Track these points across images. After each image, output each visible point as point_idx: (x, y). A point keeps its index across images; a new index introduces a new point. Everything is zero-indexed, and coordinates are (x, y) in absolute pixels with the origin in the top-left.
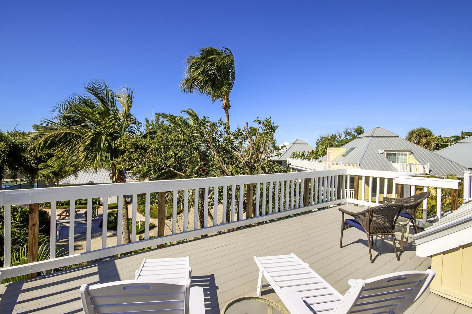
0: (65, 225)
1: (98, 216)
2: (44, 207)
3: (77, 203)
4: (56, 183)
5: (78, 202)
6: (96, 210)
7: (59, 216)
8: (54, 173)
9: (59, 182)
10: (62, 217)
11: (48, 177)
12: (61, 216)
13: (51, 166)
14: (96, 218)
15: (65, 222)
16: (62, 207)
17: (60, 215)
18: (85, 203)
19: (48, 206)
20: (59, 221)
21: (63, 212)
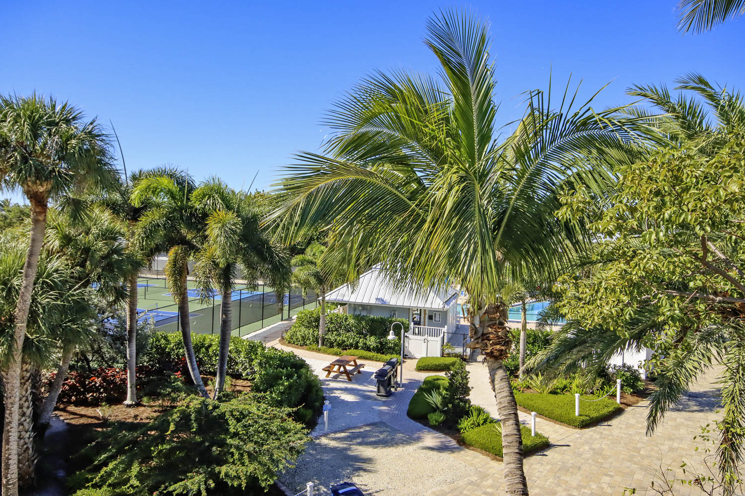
0: (339, 395)
1: (404, 385)
2: (301, 346)
3: (359, 345)
4: (321, 298)
5: (361, 344)
6: (399, 367)
7: (327, 372)
8: (316, 275)
9: (326, 295)
10: (332, 374)
11: (306, 284)
12: (329, 372)
13: (312, 263)
14: (399, 389)
15: (337, 389)
16: (331, 350)
17: (328, 370)
18: (374, 347)
19: (306, 345)
20: (327, 383)
21: (333, 365)
